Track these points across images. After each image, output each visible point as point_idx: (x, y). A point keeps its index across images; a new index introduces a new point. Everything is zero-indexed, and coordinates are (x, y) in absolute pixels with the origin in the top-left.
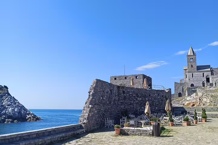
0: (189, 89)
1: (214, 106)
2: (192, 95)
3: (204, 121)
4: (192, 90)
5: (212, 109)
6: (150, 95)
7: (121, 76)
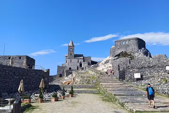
0: (67, 71)
1: (82, 84)
2: (69, 76)
3: (70, 96)
4: (69, 72)
5: (80, 86)
6: (27, 74)
7: (6, 56)
